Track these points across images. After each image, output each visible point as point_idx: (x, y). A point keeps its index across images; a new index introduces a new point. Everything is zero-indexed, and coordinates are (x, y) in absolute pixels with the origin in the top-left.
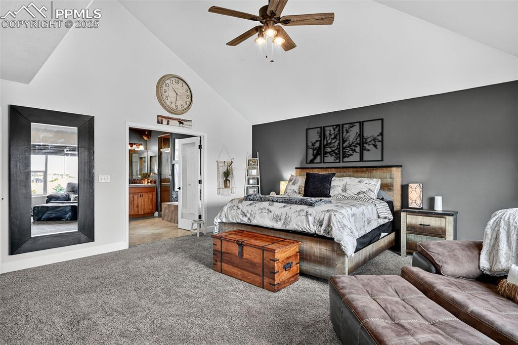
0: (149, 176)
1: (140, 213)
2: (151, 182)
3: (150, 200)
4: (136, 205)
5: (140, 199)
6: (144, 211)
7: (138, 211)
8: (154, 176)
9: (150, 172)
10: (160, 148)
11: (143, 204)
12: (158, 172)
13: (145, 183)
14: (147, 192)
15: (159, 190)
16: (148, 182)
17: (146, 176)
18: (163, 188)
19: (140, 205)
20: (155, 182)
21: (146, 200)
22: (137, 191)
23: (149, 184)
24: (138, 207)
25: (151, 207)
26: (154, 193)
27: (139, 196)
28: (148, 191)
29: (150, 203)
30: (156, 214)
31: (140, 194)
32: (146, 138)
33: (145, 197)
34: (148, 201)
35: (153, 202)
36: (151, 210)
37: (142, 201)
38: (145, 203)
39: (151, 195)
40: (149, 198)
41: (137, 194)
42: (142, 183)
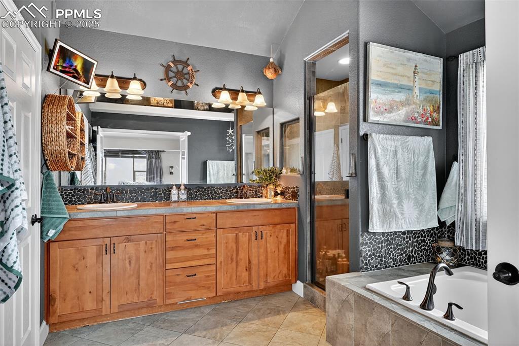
0: (278, 176)
1: (255, 288)
2: (282, 194)
3: (282, 247)
4: (243, 264)
5: (254, 243)
6: (266, 281)
7: (250, 283)
8: (291, 176)
9: (282, 166)
10: (309, 100)
11: (262, 258)
12: (304, 165)
13: (269, 199)
14: (274, 225)
15: (308, 220)
16: (276, 194)
17: (273, 176)
18: (317, 211)
19: (254, 261)
20: (295, 195)
21: (271, 246)
22: (246, 222)
23: (279, 198)
24: (249, 269)
25: (285, 271)
26: (293, 225)
27: (253, 238)
28: (277, 220)
29: (282, 255)
30: (299, 288)
31: (255, 229)
32: (270, 74)
33: (268, 238)
34: (277, 252)
35: (289, 251)
36: (286, 277)
37: (262, 250)
38: (269, 255)
39: (285, 231)
40: (281, 242)
41: (248, 230)
42: (259, 197)
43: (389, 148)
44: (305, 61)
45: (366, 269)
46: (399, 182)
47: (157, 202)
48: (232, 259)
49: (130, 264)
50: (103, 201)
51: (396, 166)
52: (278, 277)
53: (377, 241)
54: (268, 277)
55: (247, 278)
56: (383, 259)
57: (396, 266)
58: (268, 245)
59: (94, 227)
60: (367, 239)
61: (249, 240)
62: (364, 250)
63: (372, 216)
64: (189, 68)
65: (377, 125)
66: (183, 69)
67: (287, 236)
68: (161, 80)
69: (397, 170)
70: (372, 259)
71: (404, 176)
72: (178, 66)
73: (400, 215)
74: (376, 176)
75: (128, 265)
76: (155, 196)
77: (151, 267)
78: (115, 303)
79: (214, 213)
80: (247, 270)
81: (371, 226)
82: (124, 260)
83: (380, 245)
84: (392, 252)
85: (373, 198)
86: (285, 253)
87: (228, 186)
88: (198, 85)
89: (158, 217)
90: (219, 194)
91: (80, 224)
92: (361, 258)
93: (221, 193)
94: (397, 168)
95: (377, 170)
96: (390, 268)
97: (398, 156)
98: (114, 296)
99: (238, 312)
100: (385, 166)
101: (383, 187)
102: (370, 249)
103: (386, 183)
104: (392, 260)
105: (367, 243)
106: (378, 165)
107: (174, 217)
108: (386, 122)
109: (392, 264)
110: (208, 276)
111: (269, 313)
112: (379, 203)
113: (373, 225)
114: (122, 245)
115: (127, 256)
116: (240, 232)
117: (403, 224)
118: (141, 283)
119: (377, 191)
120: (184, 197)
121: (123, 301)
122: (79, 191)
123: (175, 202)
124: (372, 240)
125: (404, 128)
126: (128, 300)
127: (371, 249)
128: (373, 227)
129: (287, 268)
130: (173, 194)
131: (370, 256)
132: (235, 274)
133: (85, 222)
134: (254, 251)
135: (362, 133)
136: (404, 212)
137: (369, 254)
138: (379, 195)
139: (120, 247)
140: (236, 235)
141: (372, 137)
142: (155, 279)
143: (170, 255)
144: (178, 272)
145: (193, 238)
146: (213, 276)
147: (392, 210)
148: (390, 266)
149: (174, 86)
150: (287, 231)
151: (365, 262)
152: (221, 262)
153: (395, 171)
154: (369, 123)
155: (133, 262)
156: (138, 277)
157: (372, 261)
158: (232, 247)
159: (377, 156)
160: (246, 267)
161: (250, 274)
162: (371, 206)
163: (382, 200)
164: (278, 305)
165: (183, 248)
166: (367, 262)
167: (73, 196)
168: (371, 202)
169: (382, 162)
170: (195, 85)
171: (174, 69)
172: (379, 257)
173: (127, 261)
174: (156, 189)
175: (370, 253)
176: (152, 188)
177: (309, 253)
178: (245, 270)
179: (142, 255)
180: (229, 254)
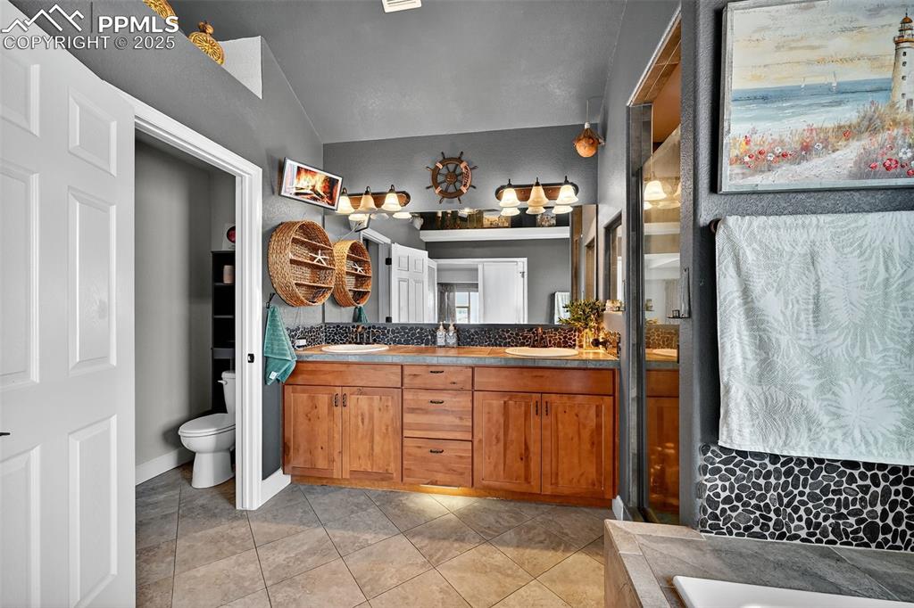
0: (600, 313)
1: (536, 490)
2: (605, 343)
3: (586, 434)
4: (516, 449)
5: (534, 420)
7: (527, 479)
11: (550, 446)
14: (571, 395)
17: (589, 314)
19: (534, 448)
21: (566, 429)
24: (525, 458)
25: (592, 474)
26: (608, 399)
27: (533, 411)
28: (577, 387)
29: (586, 446)
31: (535, 397)
32: (583, 150)
33: (559, 415)
34: (576, 439)
35: (600, 443)
36: (594, 485)
37: (547, 433)
38: (561, 443)
39: (594, 408)
40: (585, 426)
41: (522, 397)
42: (570, 347)
43: (788, 248)
44: (628, 107)
45: (715, 527)
46: (823, 332)
47: (423, 345)
48: (498, 440)
49: (363, 422)
50: (371, 341)
51: (813, 292)
52: (579, 481)
53: (752, 469)
54: (560, 478)
55: (523, 470)
56: (772, 515)
57: (819, 541)
58: (560, 426)
59: (325, 373)
60: (718, 460)
61: (527, 413)
62: (709, 485)
63: (727, 412)
64: (462, 166)
65: (755, 196)
66: (456, 168)
67: (597, 416)
68: (428, 188)
69: (817, 304)
70: (734, 509)
71: (842, 317)
72: (450, 166)
73: (825, 419)
74: (743, 318)
75: (360, 423)
76: (420, 337)
77: (387, 429)
78: (347, 467)
79: (470, 367)
80: (522, 459)
81: (725, 433)
82: (356, 417)
83: (762, 481)
84: (803, 503)
85: (729, 370)
86: (593, 443)
87: (520, 327)
88: (474, 187)
89: (395, 367)
90: (505, 339)
91: (311, 367)
92: (699, 502)
93: (510, 337)
94: (817, 298)
95: (746, 303)
96: (798, 542)
97: (821, 266)
98: (346, 459)
99: (497, 522)
100: (771, 294)
101: (763, 345)
102: (727, 484)
103: (774, 335)
104: (803, 524)
105: (718, 470)
106: (746, 292)
107: (413, 368)
108: (781, 185)
109: (803, 534)
110: (461, 457)
111: (541, 542)
112: (751, 381)
113: (730, 431)
114: (354, 397)
115: (359, 412)
116: (510, 399)
117: (839, 442)
118: (375, 447)
119: (744, 352)
120: (452, 341)
121: (355, 467)
122: (341, 329)
123: (440, 347)
124: (735, 465)
125: (857, 195)
126: (361, 466)
127: (731, 484)
128: (729, 436)
129: (597, 471)
130: (438, 336)
131: (727, 500)
132: (502, 461)
133: (318, 365)
134: (534, 433)
135: (704, 219)
136: (842, 412)
137: (723, 495)
138: (754, 363)
139: (352, 400)
140: (505, 403)
141: (727, 227)
142: (392, 446)
143: (409, 418)
144: (420, 443)
145: (440, 399)
146: (469, 457)
147: (796, 402)
148: (796, 537)
149: (445, 194)
150: (597, 407)
151: (710, 511)
152: (480, 441)
153: (811, 306)
154: (727, 194)
155: (366, 421)
156: (372, 441)
157: (734, 514)
158: (497, 421)
159: (744, 269)
160: (521, 454)
161: (527, 467)
162: (725, 387)
163: (761, 376)
164: (565, 531)
165: (425, 412)
166: (718, 512)
167: (335, 334)
168: (724, 378)
169: (758, 286)
170: (471, 188)
171: (444, 171)
172: (757, 507)
173: (360, 418)
174: (422, 329)
175: (727, 493)
176: (417, 328)
177: (634, 454)
178: (519, 460)
179: (376, 413)
180: (493, 430)
